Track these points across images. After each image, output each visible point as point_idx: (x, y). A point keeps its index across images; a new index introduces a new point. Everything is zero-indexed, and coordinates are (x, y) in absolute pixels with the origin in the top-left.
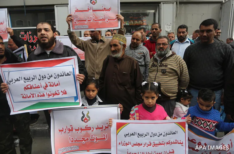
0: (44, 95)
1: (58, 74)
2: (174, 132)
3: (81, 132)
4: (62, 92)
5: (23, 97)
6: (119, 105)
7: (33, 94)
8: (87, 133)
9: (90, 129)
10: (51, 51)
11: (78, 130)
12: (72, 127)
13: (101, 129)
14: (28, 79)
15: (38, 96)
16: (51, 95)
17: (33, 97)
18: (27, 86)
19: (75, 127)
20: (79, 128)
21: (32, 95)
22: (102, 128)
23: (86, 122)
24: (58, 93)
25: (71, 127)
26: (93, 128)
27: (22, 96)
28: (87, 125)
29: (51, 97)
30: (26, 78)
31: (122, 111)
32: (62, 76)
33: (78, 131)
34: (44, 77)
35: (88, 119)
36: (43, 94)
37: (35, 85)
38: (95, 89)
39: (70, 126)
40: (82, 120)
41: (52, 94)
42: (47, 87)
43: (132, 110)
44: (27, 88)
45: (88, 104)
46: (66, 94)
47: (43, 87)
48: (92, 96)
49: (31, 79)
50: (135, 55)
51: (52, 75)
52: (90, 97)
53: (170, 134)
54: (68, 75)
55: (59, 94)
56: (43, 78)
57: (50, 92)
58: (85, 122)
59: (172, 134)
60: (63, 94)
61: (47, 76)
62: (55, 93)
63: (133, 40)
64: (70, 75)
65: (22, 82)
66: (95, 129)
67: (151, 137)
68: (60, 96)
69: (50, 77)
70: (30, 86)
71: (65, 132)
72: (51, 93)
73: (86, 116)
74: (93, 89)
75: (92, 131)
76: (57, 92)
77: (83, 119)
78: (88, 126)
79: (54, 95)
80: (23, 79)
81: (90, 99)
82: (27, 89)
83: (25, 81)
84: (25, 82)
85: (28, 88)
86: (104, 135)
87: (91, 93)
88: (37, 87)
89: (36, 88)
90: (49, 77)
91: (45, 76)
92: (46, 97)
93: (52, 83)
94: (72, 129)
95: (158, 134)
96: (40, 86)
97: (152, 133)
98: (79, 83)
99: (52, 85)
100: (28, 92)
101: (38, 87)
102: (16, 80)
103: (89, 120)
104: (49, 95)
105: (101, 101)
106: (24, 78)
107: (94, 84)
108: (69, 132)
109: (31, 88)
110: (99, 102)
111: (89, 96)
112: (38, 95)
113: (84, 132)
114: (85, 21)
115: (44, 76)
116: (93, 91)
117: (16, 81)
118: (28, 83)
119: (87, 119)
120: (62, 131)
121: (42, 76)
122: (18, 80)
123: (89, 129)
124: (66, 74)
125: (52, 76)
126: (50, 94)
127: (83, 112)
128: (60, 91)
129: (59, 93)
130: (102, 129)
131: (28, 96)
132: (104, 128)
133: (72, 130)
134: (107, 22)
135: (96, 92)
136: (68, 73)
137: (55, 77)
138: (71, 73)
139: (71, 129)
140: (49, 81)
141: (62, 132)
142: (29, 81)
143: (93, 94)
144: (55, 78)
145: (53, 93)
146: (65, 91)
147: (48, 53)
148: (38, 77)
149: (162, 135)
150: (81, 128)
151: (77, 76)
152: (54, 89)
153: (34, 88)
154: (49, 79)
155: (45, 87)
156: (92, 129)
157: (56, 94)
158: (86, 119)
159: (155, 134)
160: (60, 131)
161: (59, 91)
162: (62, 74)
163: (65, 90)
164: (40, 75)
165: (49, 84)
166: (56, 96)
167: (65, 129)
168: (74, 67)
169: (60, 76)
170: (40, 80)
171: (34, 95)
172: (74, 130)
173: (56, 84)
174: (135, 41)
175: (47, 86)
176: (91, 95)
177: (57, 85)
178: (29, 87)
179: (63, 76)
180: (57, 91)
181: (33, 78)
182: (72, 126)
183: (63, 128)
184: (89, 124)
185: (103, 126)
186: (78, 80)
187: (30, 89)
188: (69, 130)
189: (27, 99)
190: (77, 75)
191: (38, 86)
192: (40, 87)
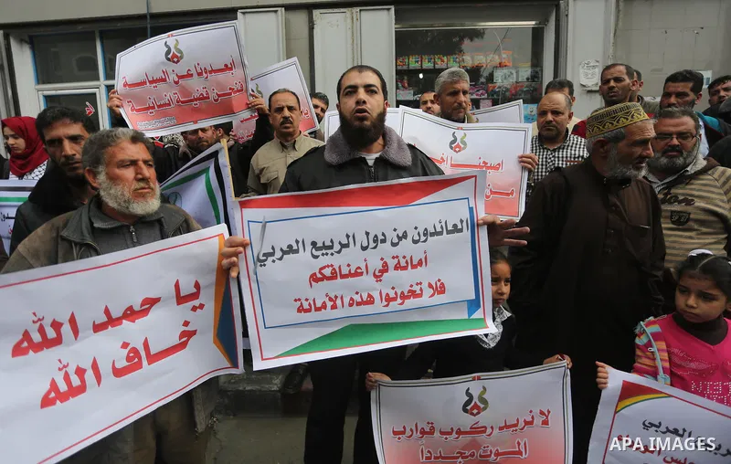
0: (370, 301)
1: (426, 229)
3: (457, 438)
4: (430, 286)
5: (301, 309)
7: (336, 297)
9: (484, 432)
14: (325, 247)
15: (351, 305)
16: (394, 299)
17: (334, 307)
18: (321, 269)
21: (331, 299)
24: (418, 292)
26: (492, 427)
27: (298, 303)
29: (394, 306)
30: (320, 244)
32: (436, 233)
34: (379, 240)
36: (369, 296)
37: (349, 265)
41: (399, 294)
42: (387, 271)
44: (319, 276)
46: (443, 292)
47: (371, 271)
49: (337, 247)
51: (405, 232)
52: (498, 300)
54: (456, 230)
55: (420, 295)
56: (375, 241)
57: (393, 288)
60: (432, 295)
61: (392, 236)
62: (409, 291)
64: (461, 230)
65: (305, 255)
66: (496, 431)
68: (425, 300)
69: (400, 238)
70: (331, 268)
71: (410, 437)
72: (396, 293)
75: (490, 435)
76: (417, 288)
79: (404, 297)
80: (309, 247)
82: (318, 280)
83: (315, 253)
84: (316, 257)
85: (324, 278)
88: (353, 272)
89: (350, 275)
90: (396, 240)
91: (383, 234)
92: (378, 307)
93: (404, 257)
96: (364, 269)
99: (403, 264)
100: (319, 293)
101: (357, 274)
102: (285, 248)
104: (389, 300)
106: (314, 244)
108: (421, 438)
109: (333, 277)
111: (498, 297)
112: (352, 299)
115: (380, 237)
116: (507, 282)
117: (284, 253)
118: (324, 261)
121: (376, 236)
122: (290, 250)
125: (405, 236)
126: (392, 295)
128: (425, 286)
129: (421, 290)
131: (319, 305)
136: (455, 226)
137: (416, 238)
138: (465, 224)
140: (395, 251)
142: (329, 252)
144: (415, 242)
145: (402, 293)
146: (442, 284)
147: (370, 163)
148: (361, 239)
152: (405, 279)
153: (343, 276)
154: (394, 245)
155: (380, 271)
156: (489, 431)
157: (413, 294)
161: (421, 284)
162: (439, 229)
163: (439, 280)
164: (367, 234)
165: (392, 263)
166: (410, 303)
169: (432, 235)
170: (364, 249)
171: (339, 302)
173: (415, 262)
175: (385, 269)
176: (502, 295)
177: (420, 263)
178: (327, 272)
179: (441, 233)
180: (417, 284)
181: (345, 241)
187: (330, 278)
189: (313, 316)
191: (359, 268)
192: (361, 274)
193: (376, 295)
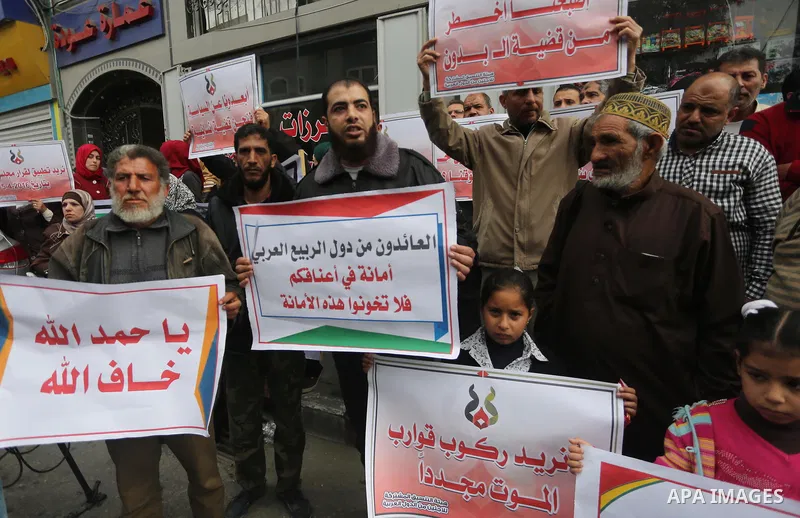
0: (340, 307)
1: (390, 243)
3: (461, 457)
4: (396, 300)
5: (286, 305)
6: (619, 385)
7: (313, 298)
8: (481, 466)
9: (495, 456)
10: (361, 168)
11: (452, 447)
12: (431, 432)
13: (535, 467)
14: (302, 251)
15: (325, 307)
16: (362, 308)
17: (311, 307)
18: (299, 271)
19: (443, 433)
20: (454, 440)
21: (308, 299)
22: (541, 463)
23: (481, 427)
24: (384, 305)
25: (429, 430)
26: (505, 453)
27: (283, 299)
28: (484, 439)
29: (362, 314)
30: (298, 249)
31: (630, 413)
32: (399, 248)
33: (450, 451)
34: (346, 249)
35: (490, 416)
37: (320, 270)
38: (521, 308)
39: (427, 426)
40: (469, 417)
41: (366, 304)
42: (354, 279)
43: (676, 417)
44: (297, 277)
45: (489, 361)
46: (409, 309)
47: (340, 278)
48: (510, 332)
49: (311, 253)
50: (699, 181)
51: (369, 243)
52: (499, 334)
54: (421, 245)
55: (386, 309)
56: (343, 250)
57: (361, 297)
58: (477, 424)
60: (398, 310)
61: (356, 246)
62: (375, 303)
63: (685, 115)
64: (427, 247)
65: (286, 257)
66: (511, 461)
68: (391, 314)
69: (365, 250)
70: (306, 272)
71: (407, 443)
72: (363, 303)
73: (481, 404)
74: (515, 309)
75: (503, 464)
76: (383, 301)
77: (473, 413)
78: (488, 443)
79: (371, 308)
80: (290, 250)
81: (498, 341)
82: (297, 281)
83: (295, 256)
84: (295, 260)
85: (301, 279)
86: (546, 492)
87: (506, 322)
88: (324, 277)
89: (322, 279)
90: (361, 251)
91: (349, 244)
92: (347, 313)
93: (369, 268)
94: (430, 437)
96: (334, 276)
98: (458, 275)
99: (368, 275)
100: (299, 292)
101: (328, 279)
102: (272, 250)
103: (494, 421)
104: (357, 308)
105: (541, 358)
106: (294, 248)
107: (518, 288)
108: (420, 447)
109: (308, 280)
110: (533, 358)
111: (499, 332)
112: (325, 302)
113: (470, 461)
114: (485, 56)
115: (347, 247)
116: (514, 315)
117: (272, 254)
118: (301, 264)
119: (485, 417)
120: (400, 436)
121: (343, 245)
122: (276, 252)
123: (492, 453)
124: (415, 243)
125: (369, 247)
126: (360, 303)
127: (472, 387)
128: (390, 299)
129: (387, 303)
130: (539, 467)
131: (300, 303)
132: (549, 464)
133: (432, 443)
134: (570, 51)
135: (522, 321)
136: (421, 241)
137: (380, 250)
138: (431, 240)
139: (426, 437)
140: (361, 261)
141: (398, 440)
142: (305, 256)
143: (512, 326)
144: (379, 254)
145: (369, 303)
146: (408, 300)
147: (354, 177)
148: (330, 247)
150: (462, 443)
151: (452, 254)
152: (372, 290)
153: (317, 280)
154: (360, 255)
155: (348, 279)
156: (501, 457)
157: (378, 306)
158: (481, 414)
160: (393, 434)
161: (386, 297)
162: (403, 244)
163: (405, 297)
164: (335, 242)
165: (358, 273)
166: (376, 314)
167: (409, 433)
168: (441, 221)
169: (396, 248)
170: (333, 256)
171: (315, 302)
172: (437, 445)
173: (380, 274)
174: (696, 115)
175: (352, 278)
176: (503, 329)
177: (385, 277)
178: (304, 274)
179: (405, 248)
180: (383, 297)
181: (317, 248)
182: (431, 427)
183: (402, 429)
184: (493, 435)
185: (543, 455)
186: (453, 265)
187: (306, 280)
188: (422, 440)
189: (295, 312)
190: (452, 250)
191: (329, 274)
192: (331, 280)
193: (345, 301)
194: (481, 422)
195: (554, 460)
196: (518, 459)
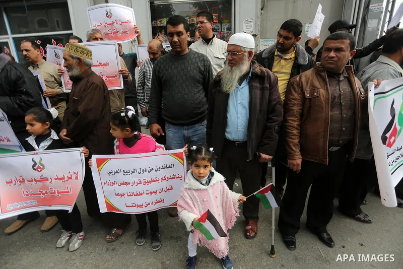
2: (169, 166)
3: (36, 184)
6: (82, 148)
9: (48, 180)
11: (32, 181)
20: (32, 179)
22: (63, 178)
23: (40, 172)
25: (21, 177)
26: (51, 178)
28: (42, 176)
33: (32, 183)
40: (35, 169)
53: (165, 168)
58: (38, 171)
59: (167, 168)
66: (54, 180)
67: (139, 173)
73: (38, 164)
75: (51, 182)
77: (35, 168)
78: (44, 176)
86: (67, 188)
94: (23, 180)
95: (148, 170)
97: (140, 169)
103: (44, 168)
105: (57, 138)
119: (40, 168)
123: (46, 179)
127: (33, 159)
130: (63, 180)
132: (66, 178)
139: (21, 180)
141: (11, 184)
149: (154, 170)
150: (35, 179)
156: (50, 180)
158: (39, 167)
159: (145, 170)
160: (8, 183)
167: (14, 180)
172: (26, 182)
183: (11, 180)
184: (45, 173)
185: (64, 176)
194: (39, 170)
195: (67, 177)
196: (56, 179)
